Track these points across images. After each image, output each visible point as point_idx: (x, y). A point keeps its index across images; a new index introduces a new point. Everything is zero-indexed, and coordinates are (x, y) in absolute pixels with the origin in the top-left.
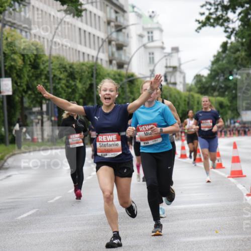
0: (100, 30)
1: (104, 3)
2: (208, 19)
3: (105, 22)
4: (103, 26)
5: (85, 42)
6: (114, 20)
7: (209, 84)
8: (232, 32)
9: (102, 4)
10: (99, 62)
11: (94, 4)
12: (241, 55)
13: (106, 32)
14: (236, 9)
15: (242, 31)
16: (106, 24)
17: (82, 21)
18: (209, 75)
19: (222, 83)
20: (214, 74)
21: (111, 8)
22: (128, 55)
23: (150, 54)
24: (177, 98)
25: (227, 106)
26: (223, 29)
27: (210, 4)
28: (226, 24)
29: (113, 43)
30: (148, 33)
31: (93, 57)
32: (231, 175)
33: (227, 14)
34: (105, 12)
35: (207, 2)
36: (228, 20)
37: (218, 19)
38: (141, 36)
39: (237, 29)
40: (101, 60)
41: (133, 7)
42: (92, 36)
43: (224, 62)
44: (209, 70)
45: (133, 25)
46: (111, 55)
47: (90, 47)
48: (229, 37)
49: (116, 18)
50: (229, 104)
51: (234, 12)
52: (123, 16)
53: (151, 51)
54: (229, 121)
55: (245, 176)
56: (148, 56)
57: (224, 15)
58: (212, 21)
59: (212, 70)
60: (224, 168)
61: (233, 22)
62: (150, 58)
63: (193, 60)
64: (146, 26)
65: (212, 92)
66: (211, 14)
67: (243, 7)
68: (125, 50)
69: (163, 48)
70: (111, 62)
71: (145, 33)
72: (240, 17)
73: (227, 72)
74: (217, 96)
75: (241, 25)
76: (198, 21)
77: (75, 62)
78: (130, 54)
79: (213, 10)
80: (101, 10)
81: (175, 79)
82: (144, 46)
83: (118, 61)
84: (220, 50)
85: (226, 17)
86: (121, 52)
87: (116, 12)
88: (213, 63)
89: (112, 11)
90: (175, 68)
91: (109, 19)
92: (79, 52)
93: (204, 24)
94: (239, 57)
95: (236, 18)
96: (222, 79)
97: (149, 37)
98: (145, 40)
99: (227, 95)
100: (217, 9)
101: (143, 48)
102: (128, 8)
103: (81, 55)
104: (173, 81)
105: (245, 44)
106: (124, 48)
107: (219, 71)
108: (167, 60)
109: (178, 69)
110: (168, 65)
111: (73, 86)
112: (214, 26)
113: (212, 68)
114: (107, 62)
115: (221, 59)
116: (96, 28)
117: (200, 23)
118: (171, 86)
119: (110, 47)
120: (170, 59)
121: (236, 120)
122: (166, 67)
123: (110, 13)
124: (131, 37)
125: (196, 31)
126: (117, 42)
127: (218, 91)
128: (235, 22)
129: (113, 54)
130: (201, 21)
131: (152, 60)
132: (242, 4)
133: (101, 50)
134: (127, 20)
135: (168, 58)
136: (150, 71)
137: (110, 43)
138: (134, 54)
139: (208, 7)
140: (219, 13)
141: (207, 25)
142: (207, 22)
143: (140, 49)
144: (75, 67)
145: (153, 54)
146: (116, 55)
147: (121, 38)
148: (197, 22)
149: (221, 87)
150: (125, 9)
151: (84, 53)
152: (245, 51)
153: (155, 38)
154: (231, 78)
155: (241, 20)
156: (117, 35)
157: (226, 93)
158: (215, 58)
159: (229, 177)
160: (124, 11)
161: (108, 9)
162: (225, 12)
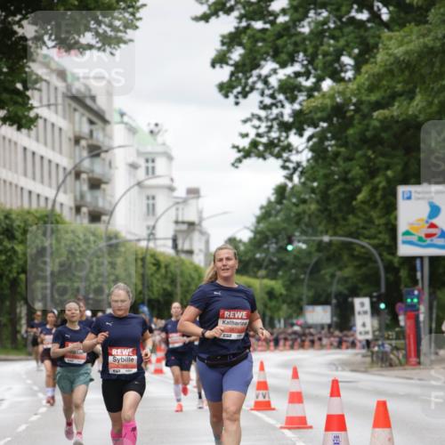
0: (61, 152)
1: (70, 105)
2: (254, 144)
3: (70, 139)
4: (67, 146)
5: (34, 173)
6: (87, 137)
7: (250, 255)
8: (295, 169)
9: (67, 107)
10: (58, 208)
11: (53, 108)
12: (309, 209)
13: (72, 156)
14: (304, 130)
15: (312, 168)
16: (73, 142)
17: (29, 136)
18: (251, 240)
19: (274, 254)
20: (260, 239)
21: (83, 115)
22: (108, 198)
23: (148, 198)
24: (193, 279)
25: (281, 295)
26: (280, 162)
27: (259, 119)
28: (285, 155)
29: (84, 176)
30: (147, 161)
31: (47, 199)
32: (287, 423)
33: (287, 137)
34: (72, 121)
35: (253, 115)
36: (289, 148)
37: (271, 145)
38: (134, 166)
39: (304, 164)
40: (62, 205)
41: (122, 115)
42: (46, 163)
43: (278, 219)
44: (252, 231)
45: (120, 147)
46: (78, 198)
47: (42, 182)
48: (290, 178)
49: (91, 132)
50: (284, 292)
51: (301, 135)
52: (104, 129)
53: (150, 192)
54: (282, 321)
55: (311, 427)
56: (145, 202)
57: (282, 139)
58: (261, 148)
59: (256, 232)
60: (274, 409)
61: (298, 152)
62: (148, 205)
63: (225, 213)
64: (142, 149)
65: (255, 269)
66: (259, 135)
67: (315, 126)
68: (104, 190)
69: (171, 189)
70: (78, 209)
71: (141, 162)
72: (311, 143)
73: (282, 237)
74: (263, 278)
75: (313, 158)
76: (237, 147)
77: (14, 207)
78: (112, 196)
79: (263, 129)
80: (64, 117)
81: (191, 245)
82: (139, 184)
83: (91, 209)
84: (273, 198)
85: (286, 143)
86: (98, 193)
87: (91, 122)
88: (260, 220)
89: (85, 120)
90: (191, 224)
91: (77, 134)
92: (22, 189)
93: (247, 154)
94: (304, 212)
95: (304, 145)
96: (273, 247)
97: (147, 168)
98: (141, 174)
99: (282, 277)
100: (270, 128)
101: (136, 188)
102: (113, 117)
103: (26, 195)
104: (187, 247)
105: (317, 191)
106: (103, 186)
107: (269, 234)
108: (177, 209)
109: (198, 227)
110: (180, 219)
111: (9, 250)
112: (265, 158)
113: (256, 228)
114: (71, 209)
115: (273, 212)
116: (53, 149)
117: (239, 151)
118: (183, 256)
119: (78, 183)
120: (183, 209)
121: (295, 321)
122: (177, 222)
123: (80, 123)
124: (117, 168)
125: (233, 165)
126: (91, 175)
127: (266, 268)
128: (301, 152)
129: (82, 196)
130: (241, 147)
131: (151, 210)
132: (316, 121)
133: (62, 189)
134: (111, 138)
135: (180, 207)
136: (148, 228)
137: (78, 175)
138: (121, 198)
139: (256, 122)
140: (274, 135)
141: (252, 154)
142: (252, 150)
143: (132, 190)
144: (14, 216)
145: (153, 198)
146: (88, 198)
147: (98, 169)
148: (235, 150)
149: (272, 262)
150: (108, 117)
151: (30, 192)
152: (318, 202)
153: (158, 172)
154: (290, 248)
155: (312, 149)
156: (92, 164)
157: (280, 273)
158: (263, 211)
159: (282, 428)
160: (105, 121)
161: (77, 115)
162: (284, 134)
